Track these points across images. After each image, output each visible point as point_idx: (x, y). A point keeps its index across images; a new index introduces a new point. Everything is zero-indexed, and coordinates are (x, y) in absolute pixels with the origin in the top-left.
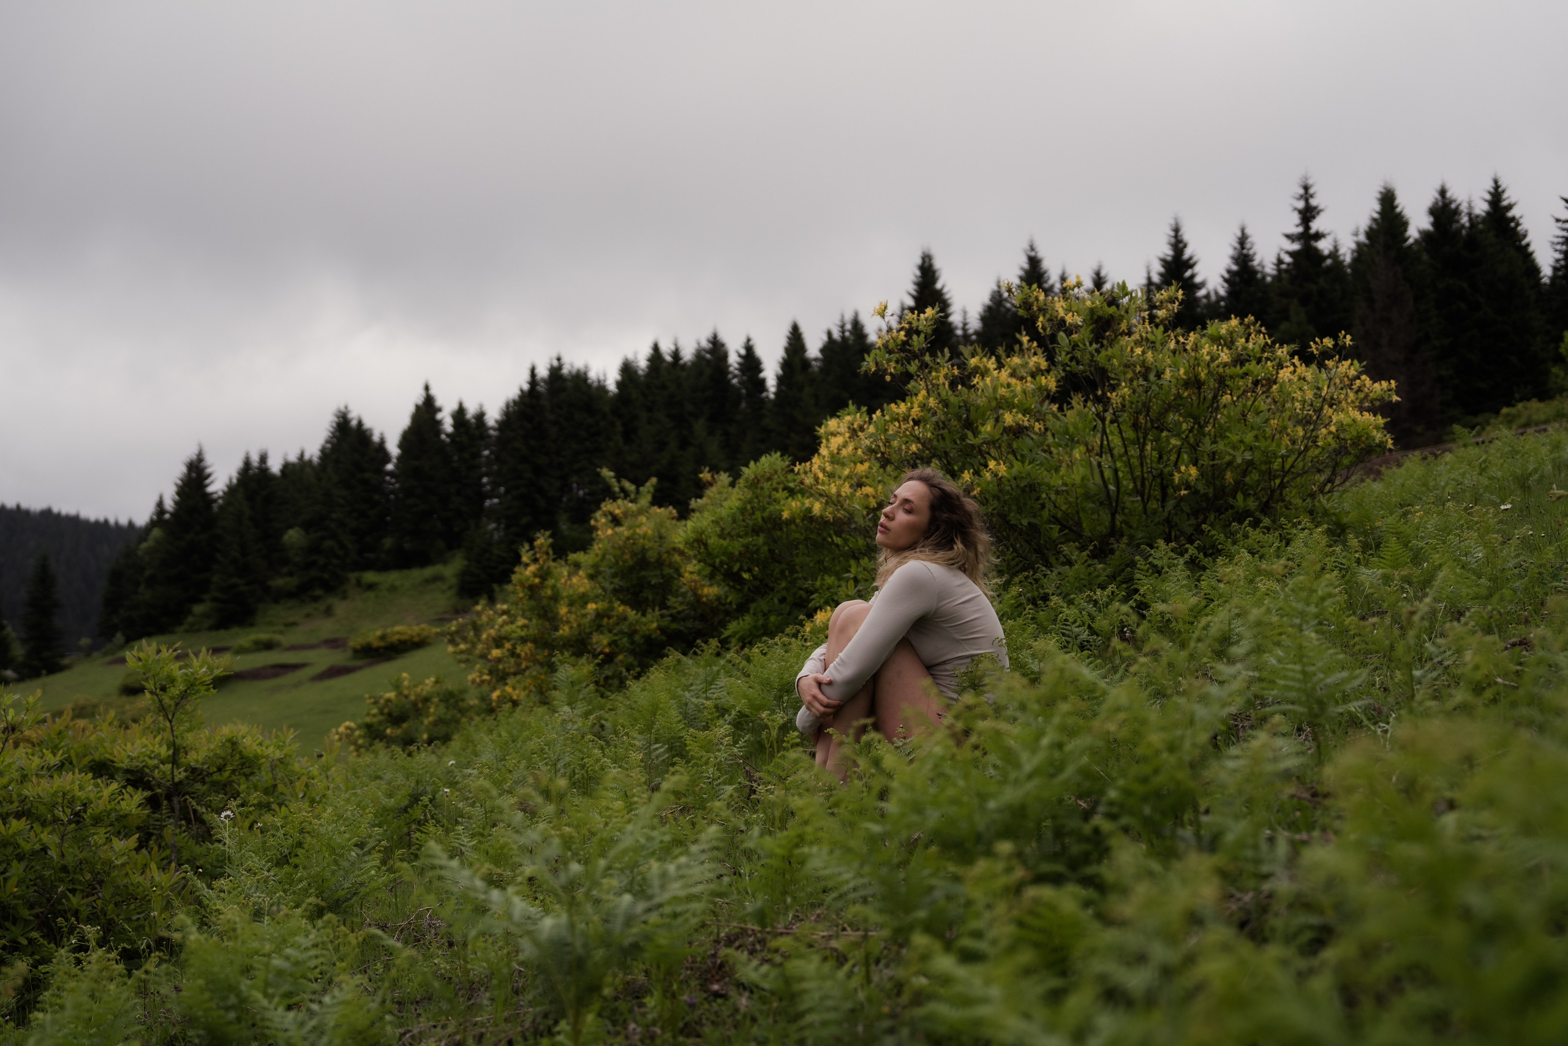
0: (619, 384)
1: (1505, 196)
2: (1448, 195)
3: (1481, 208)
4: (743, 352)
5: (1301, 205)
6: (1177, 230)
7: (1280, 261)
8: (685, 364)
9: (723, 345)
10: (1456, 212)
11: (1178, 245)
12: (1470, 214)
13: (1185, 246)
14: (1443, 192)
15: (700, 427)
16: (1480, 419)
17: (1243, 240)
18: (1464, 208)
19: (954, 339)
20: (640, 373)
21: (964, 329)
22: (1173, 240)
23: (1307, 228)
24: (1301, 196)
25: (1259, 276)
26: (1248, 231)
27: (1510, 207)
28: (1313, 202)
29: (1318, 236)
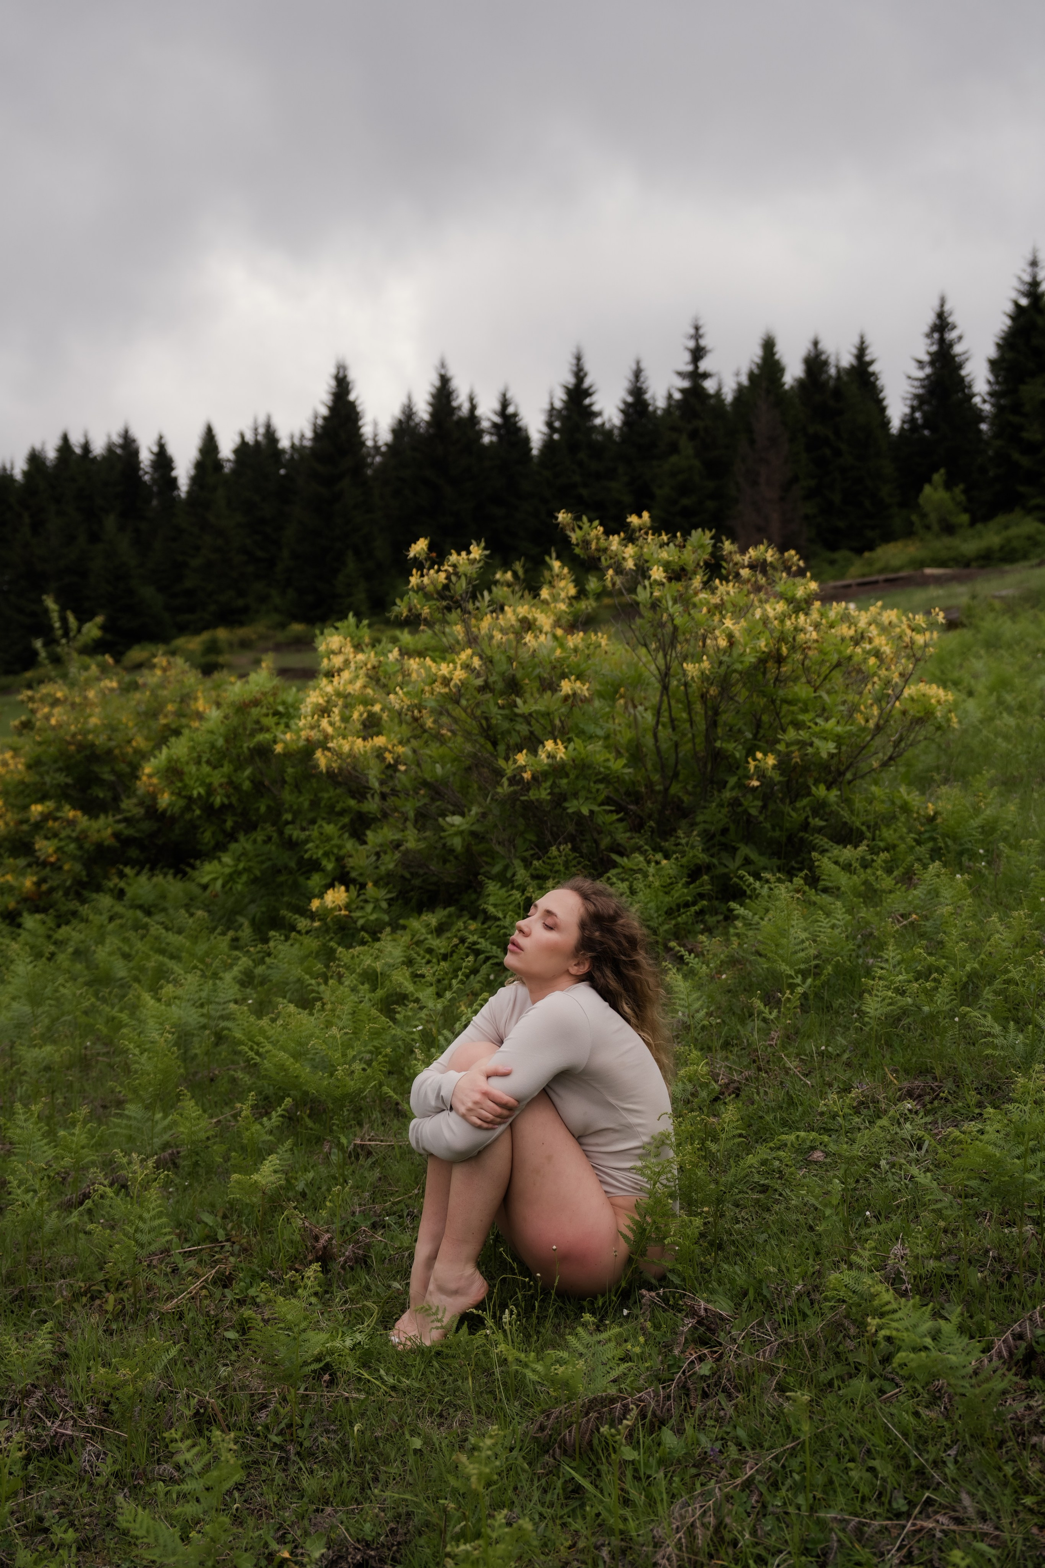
0: (26, 474)
1: (868, 352)
2: (820, 346)
3: (847, 360)
4: (155, 449)
5: (691, 344)
6: (579, 359)
7: (670, 397)
8: (95, 458)
9: (134, 441)
10: (825, 363)
11: (580, 374)
12: (837, 367)
13: (586, 375)
14: (816, 344)
15: (110, 522)
16: (838, 555)
17: (638, 373)
18: (832, 360)
19: (364, 450)
20: (48, 463)
21: (375, 441)
22: (575, 369)
23: (697, 367)
24: (692, 337)
25: (651, 408)
26: (643, 365)
27: (871, 363)
28: (703, 342)
29: (706, 376)
